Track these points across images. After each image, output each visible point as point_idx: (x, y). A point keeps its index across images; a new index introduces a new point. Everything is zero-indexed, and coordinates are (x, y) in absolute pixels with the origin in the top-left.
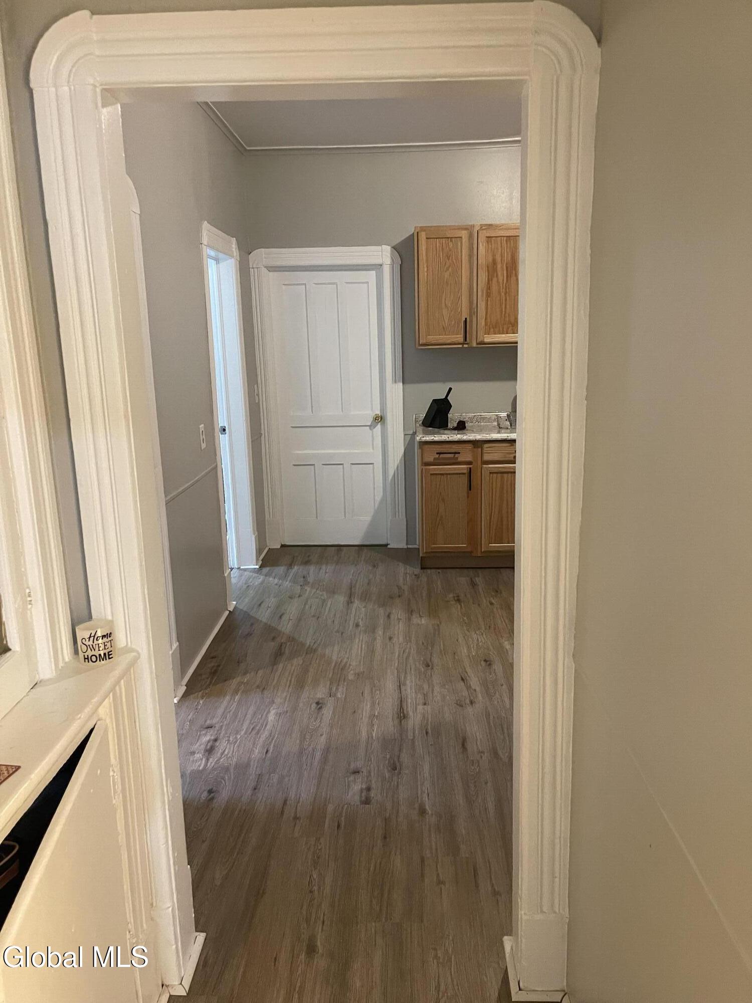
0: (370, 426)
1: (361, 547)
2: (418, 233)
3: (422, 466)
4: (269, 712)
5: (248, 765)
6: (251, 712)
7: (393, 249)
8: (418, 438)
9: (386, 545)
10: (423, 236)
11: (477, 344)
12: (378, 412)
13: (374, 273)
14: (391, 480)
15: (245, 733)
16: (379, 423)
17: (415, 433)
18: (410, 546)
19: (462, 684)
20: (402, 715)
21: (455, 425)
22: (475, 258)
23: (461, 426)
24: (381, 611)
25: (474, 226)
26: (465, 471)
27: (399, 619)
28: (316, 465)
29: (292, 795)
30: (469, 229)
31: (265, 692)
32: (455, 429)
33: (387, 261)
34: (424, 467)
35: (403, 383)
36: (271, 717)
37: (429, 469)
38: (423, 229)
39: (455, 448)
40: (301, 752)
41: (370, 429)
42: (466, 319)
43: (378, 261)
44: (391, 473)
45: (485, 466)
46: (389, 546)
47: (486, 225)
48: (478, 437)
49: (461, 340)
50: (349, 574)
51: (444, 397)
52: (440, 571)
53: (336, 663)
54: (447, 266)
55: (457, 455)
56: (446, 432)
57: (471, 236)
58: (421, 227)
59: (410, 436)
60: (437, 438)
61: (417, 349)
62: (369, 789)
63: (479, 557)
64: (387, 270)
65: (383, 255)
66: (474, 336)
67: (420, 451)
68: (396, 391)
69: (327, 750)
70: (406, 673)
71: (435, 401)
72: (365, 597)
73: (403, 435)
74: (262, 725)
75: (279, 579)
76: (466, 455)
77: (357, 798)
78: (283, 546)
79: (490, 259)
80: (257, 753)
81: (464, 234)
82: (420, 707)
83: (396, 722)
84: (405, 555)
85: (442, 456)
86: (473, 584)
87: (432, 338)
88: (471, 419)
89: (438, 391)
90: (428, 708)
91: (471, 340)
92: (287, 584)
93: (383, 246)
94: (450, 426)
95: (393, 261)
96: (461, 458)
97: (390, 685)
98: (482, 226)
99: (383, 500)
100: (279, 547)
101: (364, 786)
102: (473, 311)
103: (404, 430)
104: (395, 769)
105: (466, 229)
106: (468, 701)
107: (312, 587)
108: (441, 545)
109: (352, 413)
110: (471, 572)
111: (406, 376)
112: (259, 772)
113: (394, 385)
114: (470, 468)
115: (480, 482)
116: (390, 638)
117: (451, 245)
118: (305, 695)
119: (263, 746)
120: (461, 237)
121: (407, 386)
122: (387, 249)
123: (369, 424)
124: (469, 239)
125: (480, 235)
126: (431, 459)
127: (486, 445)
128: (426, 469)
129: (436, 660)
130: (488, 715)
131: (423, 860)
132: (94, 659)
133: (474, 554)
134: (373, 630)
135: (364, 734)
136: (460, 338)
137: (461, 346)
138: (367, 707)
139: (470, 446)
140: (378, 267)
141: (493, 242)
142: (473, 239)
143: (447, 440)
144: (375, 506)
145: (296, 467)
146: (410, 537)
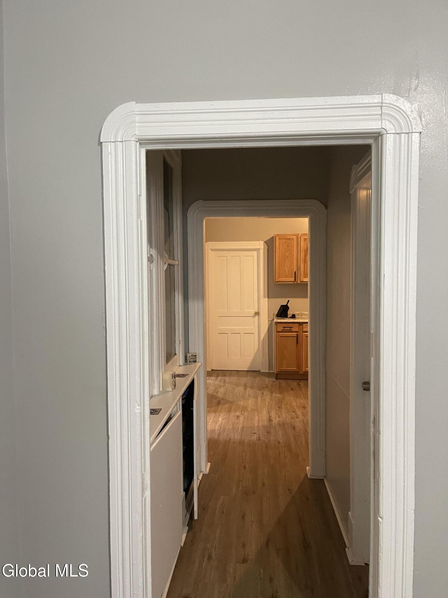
0: (253, 317)
1: (248, 371)
2: (275, 237)
3: (276, 333)
4: (219, 418)
5: (215, 430)
6: (212, 418)
7: (265, 243)
8: (275, 321)
9: (259, 371)
10: (277, 238)
11: (300, 282)
12: (257, 311)
13: (256, 252)
14: (262, 341)
15: (212, 423)
16: (257, 316)
17: (273, 320)
18: (270, 372)
19: (294, 413)
20: (270, 420)
21: (291, 316)
22: (299, 247)
23: (293, 316)
24: (259, 392)
25: (298, 234)
26: (295, 335)
27: (267, 395)
28: (228, 334)
29: (232, 438)
30: (297, 235)
31: (216, 413)
32: (290, 318)
33: (262, 247)
34: (278, 333)
35: (268, 298)
36: (220, 419)
37: (280, 334)
38: (278, 235)
39: (291, 325)
40: (233, 428)
41: (253, 318)
42: (295, 272)
43: (258, 247)
44: (262, 339)
45: (304, 333)
46: (261, 371)
47: (304, 234)
48: (301, 321)
49: (294, 281)
50: (244, 380)
51: (286, 304)
52: (284, 380)
53: (243, 406)
54: (287, 250)
55: (292, 328)
56: (287, 318)
57: (297, 238)
58: (276, 235)
59: (271, 321)
60: (283, 321)
61: (275, 284)
62: (259, 437)
63: (302, 374)
64: (262, 251)
65: (260, 245)
66: (299, 278)
67: (275, 326)
68: (265, 302)
69: (243, 428)
70: (271, 409)
71: (282, 306)
72: (252, 387)
73: (267, 321)
74: (217, 421)
75: (214, 381)
76: (296, 328)
77: (255, 439)
78: (212, 370)
79: (306, 248)
80: (217, 428)
81: (295, 237)
82: (277, 419)
83: (268, 422)
84: (268, 375)
85: (285, 329)
86: (299, 385)
87: (281, 279)
88: (298, 314)
89: (283, 302)
90: (280, 419)
91: (298, 280)
92: (217, 382)
93: (260, 241)
94: (288, 317)
95: (264, 247)
96: (293, 330)
97: (265, 412)
98: (302, 234)
99: (259, 349)
100: (211, 370)
101: (258, 437)
102: (298, 268)
103: (268, 319)
104: (268, 433)
105: (296, 235)
106: (296, 417)
107: (228, 384)
108: (284, 368)
109: (245, 311)
110: (298, 381)
111: (269, 296)
112: (219, 432)
113: (264, 298)
114: (297, 334)
115: (302, 341)
116: (264, 400)
117: (289, 241)
118: (232, 414)
119: (219, 426)
120: (293, 239)
121: (270, 299)
122: (262, 242)
123: (253, 316)
124: (297, 240)
125: (301, 238)
126: (280, 330)
127: (304, 325)
128: (278, 334)
129: (283, 406)
130: (304, 421)
131: (279, 453)
132: (192, 362)
133: (300, 373)
134: (257, 398)
135: (256, 424)
136: (293, 279)
137: (293, 283)
138: (257, 418)
139: (297, 325)
140: (258, 250)
141: (307, 240)
142: (298, 239)
143: (288, 322)
144: (254, 351)
145: (220, 334)
146: (270, 367)
